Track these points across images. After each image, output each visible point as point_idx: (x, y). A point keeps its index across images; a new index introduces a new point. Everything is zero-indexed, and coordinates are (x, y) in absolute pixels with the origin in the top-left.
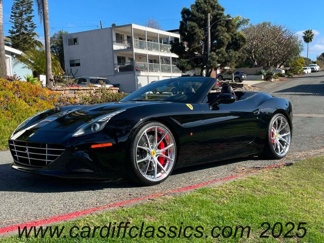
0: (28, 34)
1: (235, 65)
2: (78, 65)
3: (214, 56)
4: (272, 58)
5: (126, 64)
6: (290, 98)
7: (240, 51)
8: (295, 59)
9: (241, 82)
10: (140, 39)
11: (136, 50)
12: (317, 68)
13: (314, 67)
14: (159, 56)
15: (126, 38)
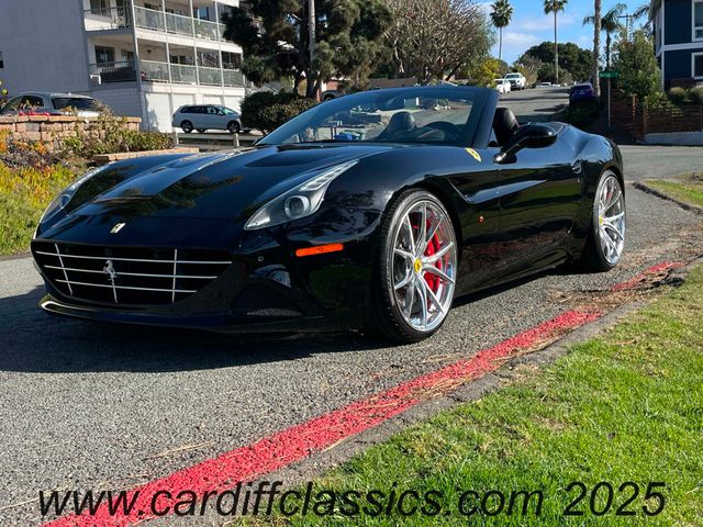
1: (370, 71)
2: (1, 65)
3: (327, 51)
4: (434, 57)
5: (117, 66)
7: (380, 40)
8: (479, 61)
10: (147, 6)
11: (141, 34)
12: (521, 81)
13: (517, 80)
14: (193, 48)
15: (114, 3)
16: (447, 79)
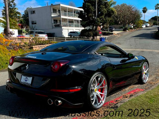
0: (12, 9)
1: (109, 24)
2: (35, 23)
3: (99, 20)
4: (127, 20)
5: (58, 23)
6: (135, 40)
7: (111, 17)
8: (138, 21)
9: (112, 32)
10: (65, 11)
11: (62, 17)
12: (148, 25)
13: (147, 25)
14: (73, 19)
15: (58, 11)
16: (131, 25)
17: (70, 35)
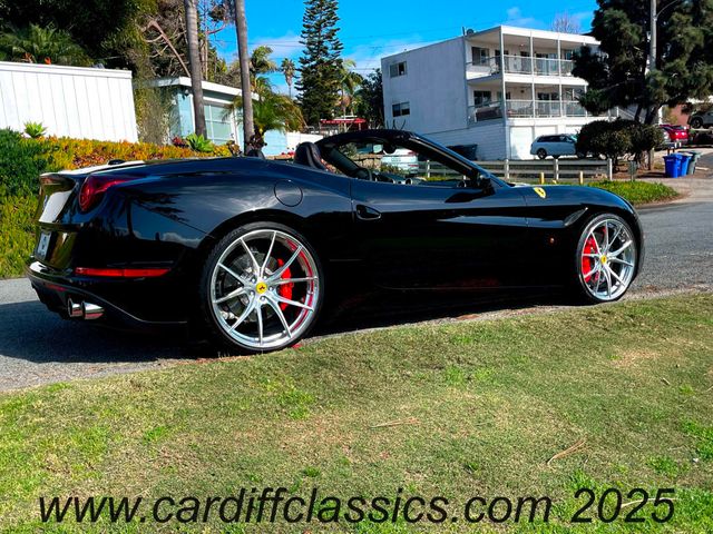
0: (329, 63)
2: (406, 112)
5: (491, 106)
10: (524, 54)
11: (508, 78)
14: (558, 85)
15: (492, 54)
17: (541, 152)
